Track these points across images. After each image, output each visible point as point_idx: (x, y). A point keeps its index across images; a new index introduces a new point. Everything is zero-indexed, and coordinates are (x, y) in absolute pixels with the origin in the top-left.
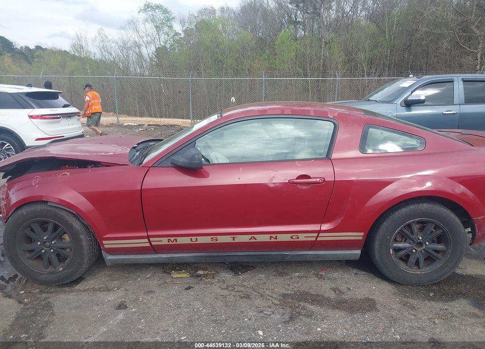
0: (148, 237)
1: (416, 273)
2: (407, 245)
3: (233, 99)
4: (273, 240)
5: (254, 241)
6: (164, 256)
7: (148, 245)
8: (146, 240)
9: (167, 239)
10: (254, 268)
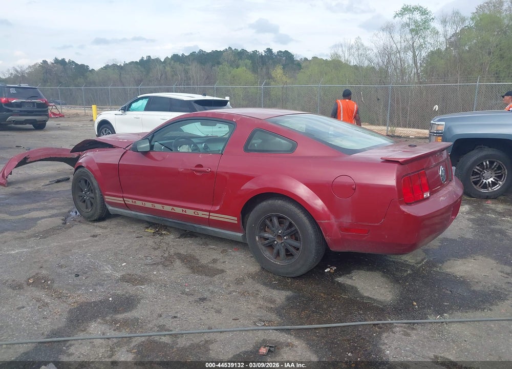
0: (123, 197)
1: (277, 263)
2: (271, 236)
3: (436, 107)
4: (184, 213)
5: (174, 211)
6: (133, 212)
7: (123, 202)
8: (122, 199)
9: (131, 200)
10: (196, 237)
